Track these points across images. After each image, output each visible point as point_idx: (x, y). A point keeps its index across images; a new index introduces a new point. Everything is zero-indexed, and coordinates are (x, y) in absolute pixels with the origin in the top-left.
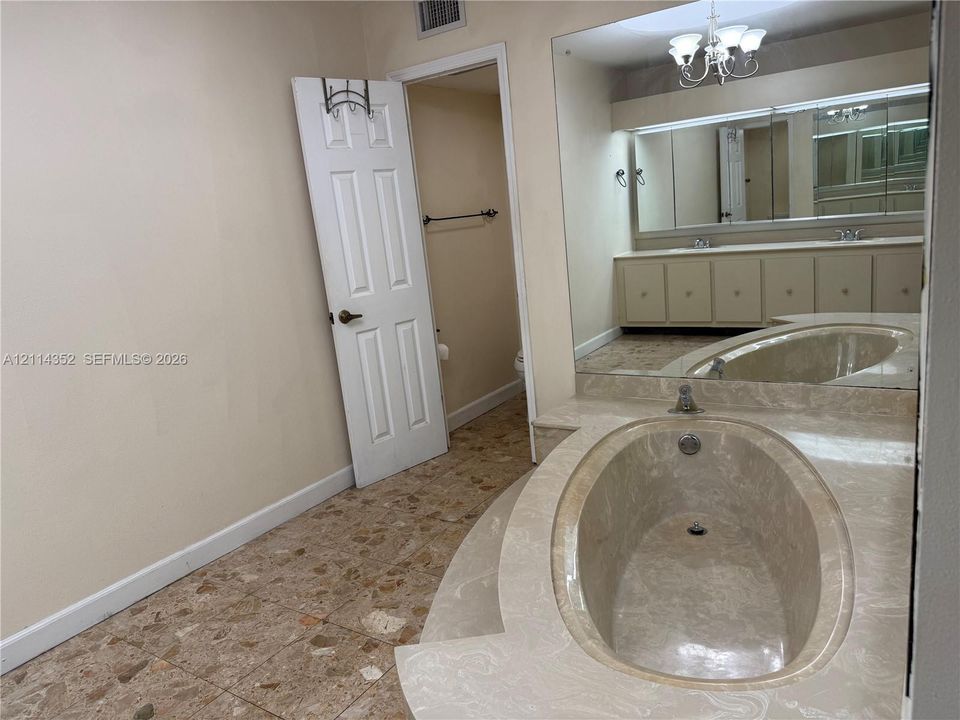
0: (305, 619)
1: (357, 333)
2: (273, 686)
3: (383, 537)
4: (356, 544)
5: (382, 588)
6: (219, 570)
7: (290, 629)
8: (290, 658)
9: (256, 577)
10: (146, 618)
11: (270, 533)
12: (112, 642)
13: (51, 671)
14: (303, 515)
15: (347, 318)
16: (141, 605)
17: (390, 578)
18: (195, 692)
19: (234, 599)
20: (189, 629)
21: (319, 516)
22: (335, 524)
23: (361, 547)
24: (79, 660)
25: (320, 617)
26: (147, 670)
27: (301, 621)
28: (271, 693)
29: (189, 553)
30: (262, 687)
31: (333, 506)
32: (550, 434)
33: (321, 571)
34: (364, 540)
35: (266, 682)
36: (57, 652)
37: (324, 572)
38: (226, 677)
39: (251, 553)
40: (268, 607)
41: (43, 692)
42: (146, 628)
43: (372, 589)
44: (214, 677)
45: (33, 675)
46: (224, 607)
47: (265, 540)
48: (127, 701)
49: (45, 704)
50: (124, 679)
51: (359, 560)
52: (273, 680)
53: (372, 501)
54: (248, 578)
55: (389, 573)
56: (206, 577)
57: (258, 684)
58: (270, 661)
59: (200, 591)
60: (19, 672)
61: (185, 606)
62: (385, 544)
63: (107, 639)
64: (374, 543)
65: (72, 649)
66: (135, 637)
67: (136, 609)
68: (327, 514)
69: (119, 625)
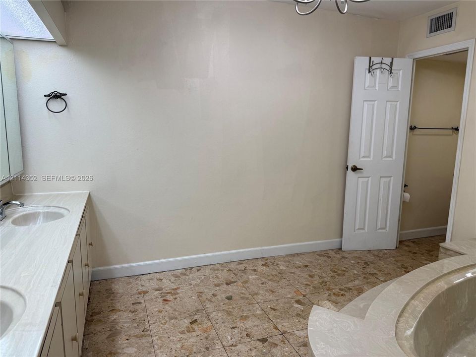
0: (297, 292)
1: (359, 177)
2: (274, 310)
3: (344, 274)
4: (331, 272)
5: (334, 294)
6: (273, 261)
7: (290, 293)
8: (285, 303)
9: (285, 269)
10: (242, 267)
11: (297, 254)
12: (228, 271)
13: (207, 271)
14: (313, 252)
15: (355, 169)
16: (242, 262)
17: (339, 291)
18: (247, 299)
19: (274, 273)
20: (254, 277)
21: (320, 255)
22: (326, 261)
23: (332, 274)
24: (216, 272)
25: (303, 293)
26: (235, 284)
27: (295, 292)
28: (273, 311)
29: (263, 249)
30: (270, 308)
31: (328, 254)
32: (449, 253)
33: (311, 276)
34: (335, 272)
35: (272, 307)
36: (212, 266)
37: (312, 277)
38: (259, 298)
39: (287, 259)
40: (285, 281)
41: (203, 277)
42: (240, 270)
43: (329, 292)
44: (255, 297)
45: (202, 271)
46: (269, 274)
47: (294, 256)
48: (225, 291)
49: (202, 281)
50: (227, 284)
51: (329, 279)
52: (275, 308)
53: (347, 258)
54: (282, 267)
55: (340, 289)
56: (267, 261)
57: (269, 306)
58: (277, 300)
59: (263, 265)
60: (199, 268)
61: (256, 268)
62: (344, 277)
63: (227, 269)
64: (339, 275)
65: (216, 267)
66: (236, 272)
67: (240, 263)
68: (324, 256)
69: (233, 266)
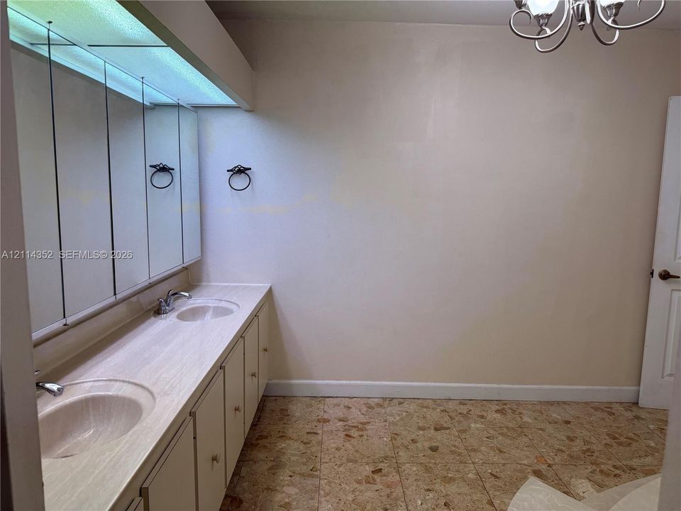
0: (540, 458)
1: (673, 290)
2: (496, 477)
3: (629, 445)
4: (607, 437)
5: (601, 471)
6: (514, 407)
7: (528, 457)
8: (515, 470)
9: (531, 421)
10: (464, 409)
11: (558, 403)
12: (442, 411)
13: (412, 407)
14: (587, 403)
15: (665, 276)
16: (466, 402)
17: (612, 469)
18: (460, 454)
19: (511, 425)
20: (478, 426)
21: (596, 409)
22: (603, 419)
23: (609, 441)
24: (425, 410)
25: (549, 462)
26: (448, 431)
27: (536, 457)
28: (493, 479)
29: (501, 389)
30: (491, 473)
31: (611, 408)
33: (570, 439)
34: (615, 438)
35: (494, 473)
36: (420, 401)
37: (572, 440)
38: (478, 458)
39: (538, 407)
40: (525, 439)
41: (405, 414)
42: (460, 413)
43: (594, 467)
44: (472, 454)
45: (405, 405)
46: (503, 426)
47: (552, 405)
48: (431, 439)
49: (402, 419)
50: (436, 429)
51: (600, 447)
52: (498, 475)
53: (643, 419)
54: (526, 419)
55: (614, 466)
56: (503, 407)
57: (490, 471)
58: (504, 464)
59: (497, 411)
60: (402, 400)
61: (484, 414)
62: (628, 449)
63: (442, 408)
64: (620, 444)
65: (425, 403)
66: (453, 414)
67: (462, 402)
68: (603, 411)
69: (451, 405)
